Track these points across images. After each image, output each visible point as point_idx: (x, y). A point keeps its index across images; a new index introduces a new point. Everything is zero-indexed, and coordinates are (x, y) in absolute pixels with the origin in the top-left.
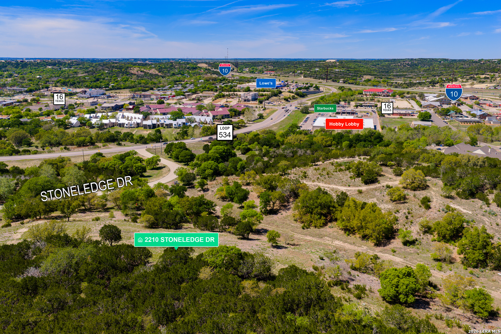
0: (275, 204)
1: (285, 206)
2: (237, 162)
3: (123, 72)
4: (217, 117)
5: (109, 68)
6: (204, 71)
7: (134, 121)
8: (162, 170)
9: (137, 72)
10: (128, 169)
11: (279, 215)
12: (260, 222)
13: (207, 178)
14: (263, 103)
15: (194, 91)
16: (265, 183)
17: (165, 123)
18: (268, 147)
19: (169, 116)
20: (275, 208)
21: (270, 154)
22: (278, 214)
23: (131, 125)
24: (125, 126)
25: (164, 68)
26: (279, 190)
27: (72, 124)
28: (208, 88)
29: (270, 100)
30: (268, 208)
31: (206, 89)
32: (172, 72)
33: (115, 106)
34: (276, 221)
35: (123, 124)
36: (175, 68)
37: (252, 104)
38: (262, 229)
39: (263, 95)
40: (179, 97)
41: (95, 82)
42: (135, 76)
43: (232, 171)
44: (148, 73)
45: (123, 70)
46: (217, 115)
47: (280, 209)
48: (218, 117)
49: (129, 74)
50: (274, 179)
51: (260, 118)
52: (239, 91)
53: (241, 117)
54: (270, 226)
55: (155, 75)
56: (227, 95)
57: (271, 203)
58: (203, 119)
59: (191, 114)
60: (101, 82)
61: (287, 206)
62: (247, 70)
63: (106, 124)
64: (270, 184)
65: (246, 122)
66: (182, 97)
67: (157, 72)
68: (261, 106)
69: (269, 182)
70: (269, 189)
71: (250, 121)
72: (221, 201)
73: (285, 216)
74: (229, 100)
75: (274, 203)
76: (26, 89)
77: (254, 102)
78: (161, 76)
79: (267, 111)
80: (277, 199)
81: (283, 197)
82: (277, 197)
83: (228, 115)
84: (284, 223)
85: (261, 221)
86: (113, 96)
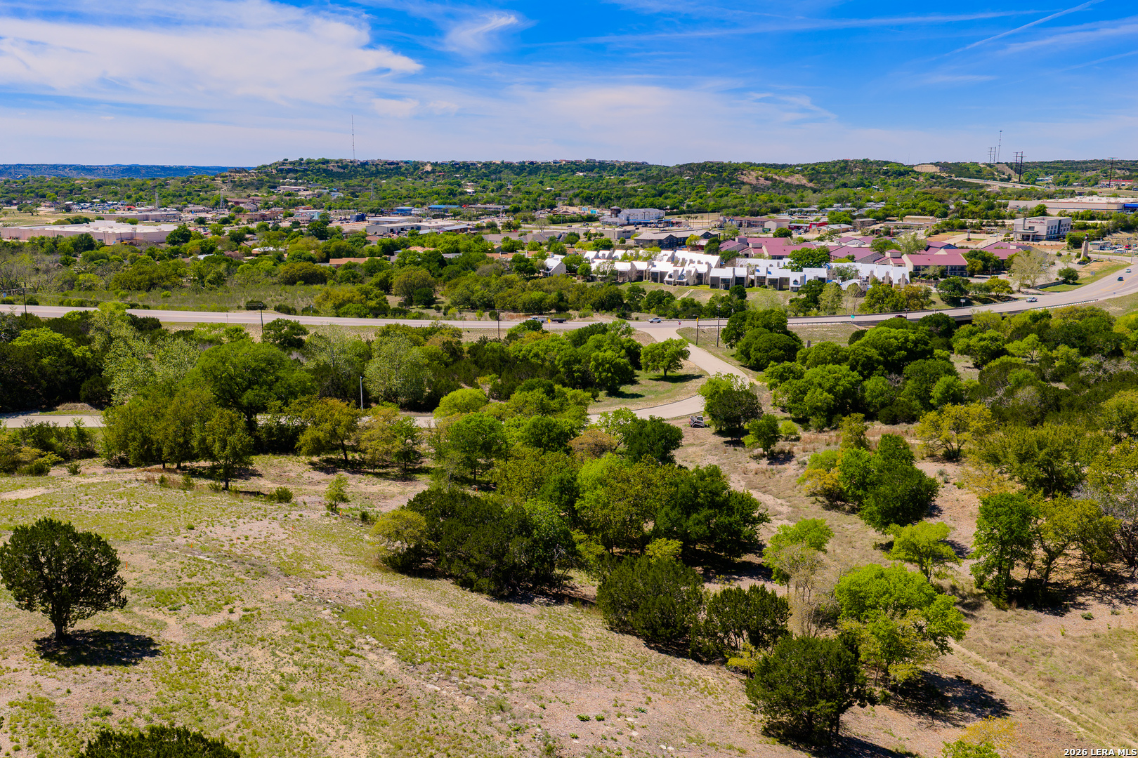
0: (1060, 561)
1: (1113, 579)
2: (935, 378)
3: (724, 179)
4: (926, 272)
5: (693, 171)
6: (927, 180)
7: (691, 268)
8: (687, 384)
9: (757, 179)
10: (576, 367)
11: (1074, 615)
12: (943, 647)
13: (808, 421)
14: (1084, 245)
15: (880, 214)
16: (1023, 458)
17: (769, 276)
18: (1075, 351)
19: (787, 261)
20: (1054, 577)
21: (1082, 374)
22: (1066, 610)
23: (681, 276)
24: (667, 278)
25: (824, 173)
26: (1086, 499)
27: (548, 270)
28: (923, 209)
29: (1108, 239)
30: (1019, 573)
31: (915, 211)
32: (843, 181)
33: (667, 238)
34: (1047, 652)
35: (663, 274)
36: (852, 174)
37: (1049, 248)
38: (960, 681)
39: (1085, 227)
40: (836, 227)
41: (654, 196)
42: (747, 187)
43: (910, 408)
44: (782, 182)
45: (725, 174)
46: (927, 267)
47: (1084, 589)
48: (930, 272)
49: (736, 184)
50: (1068, 442)
51: (1064, 282)
52: (1013, 218)
53: (1002, 277)
54: (1005, 672)
55: (798, 186)
56: (972, 226)
57: (1039, 553)
58: (879, 271)
59: (852, 259)
60: (666, 198)
61: (1123, 580)
62: (1050, 179)
63: (622, 274)
64: (1046, 465)
65: (1015, 289)
66: (845, 226)
67: (804, 181)
68: (1074, 253)
69: (1041, 455)
70: (1038, 483)
71: (1029, 287)
72: (818, 507)
73: (1102, 630)
74: (972, 236)
75: (1052, 556)
76: (507, 207)
77: (1053, 243)
78: (811, 188)
79: (1093, 266)
80: (1074, 539)
81: (1108, 531)
82: (1073, 527)
83: (963, 268)
84: (1090, 671)
85: (951, 642)
86: (677, 223)
